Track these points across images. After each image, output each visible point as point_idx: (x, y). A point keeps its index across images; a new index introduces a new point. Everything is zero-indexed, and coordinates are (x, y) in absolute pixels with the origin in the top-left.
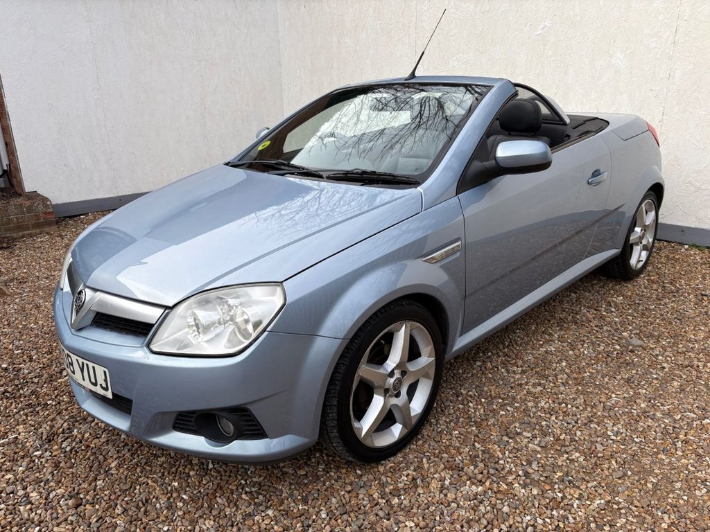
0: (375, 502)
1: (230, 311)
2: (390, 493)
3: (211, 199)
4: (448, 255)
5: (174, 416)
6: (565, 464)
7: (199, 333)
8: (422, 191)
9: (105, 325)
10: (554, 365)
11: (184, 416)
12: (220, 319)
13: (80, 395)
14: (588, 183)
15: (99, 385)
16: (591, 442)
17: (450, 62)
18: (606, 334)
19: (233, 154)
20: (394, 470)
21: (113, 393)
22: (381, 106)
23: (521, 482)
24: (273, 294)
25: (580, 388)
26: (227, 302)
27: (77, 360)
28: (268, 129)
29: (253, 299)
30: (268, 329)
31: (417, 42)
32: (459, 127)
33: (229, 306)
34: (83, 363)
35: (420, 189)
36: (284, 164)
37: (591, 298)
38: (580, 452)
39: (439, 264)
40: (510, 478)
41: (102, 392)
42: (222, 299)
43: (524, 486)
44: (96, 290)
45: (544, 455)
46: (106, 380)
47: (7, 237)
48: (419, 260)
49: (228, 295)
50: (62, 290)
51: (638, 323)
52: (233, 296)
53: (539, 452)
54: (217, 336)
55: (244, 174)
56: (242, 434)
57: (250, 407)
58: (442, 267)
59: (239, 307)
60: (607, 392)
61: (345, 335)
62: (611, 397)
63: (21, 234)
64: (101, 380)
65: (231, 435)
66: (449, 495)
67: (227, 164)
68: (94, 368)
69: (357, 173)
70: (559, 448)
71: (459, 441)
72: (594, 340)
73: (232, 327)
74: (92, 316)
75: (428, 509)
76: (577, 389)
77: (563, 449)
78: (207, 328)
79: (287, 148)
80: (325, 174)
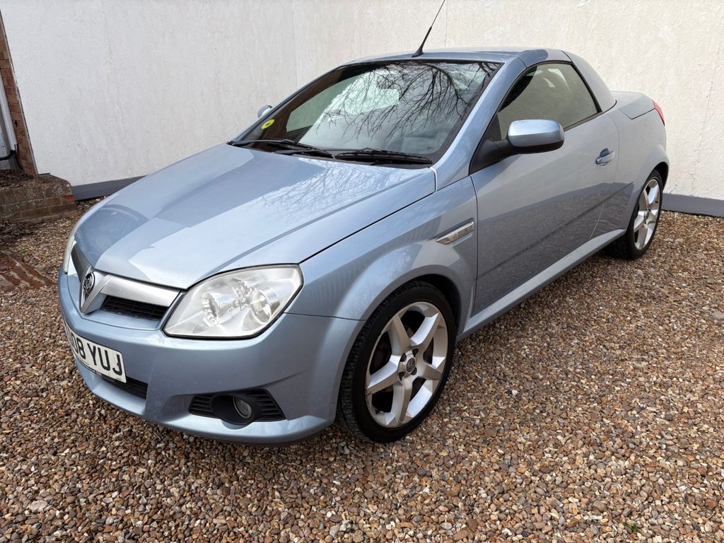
0: (530, 480)
1: (247, 293)
2: (540, 470)
3: (224, 177)
4: (461, 235)
5: (190, 399)
6: (697, 436)
7: (216, 316)
8: (435, 171)
9: (115, 308)
10: (649, 340)
11: (201, 399)
12: (234, 301)
13: (90, 380)
14: (597, 163)
15: (111, 369)
16: (715, 413)
17: (485, 35)
18: (688, 308)
19: (235, 133)
20: (534, 448)
21: (127, 377)
22: (387, 85)
23: (663, 455)
24: (290, 275)
25: (684, 362)
26: (243, 284)
27: (88, 344)
28: (271, 107)
29: (270, 280)
30: (286, 311)
31: (449, 14)
32: (470, 105)
33: (246, 288)
34: (94, 347)
35: (433, 169)
36: (291, 144)
37: (658, 273)
38: (707, 424)
39: (452, 245)
40: (651, 452)
41: (115, 376)
42: (237, 280)
43: (668, 458)
44: (105, 273)
45: (675, 428)
46: (119, 364)
47: (26, 223)
48: (434, 241)
49: (244, 277)
50: (66, 273)
51: (712, 297)
52: (249, 278)
53: (668, 426)
54: (233, 318)
55: (251, 154)
56: (260, 416)
57: (268, 389)
58: (455, 248)
59: (255, 289)
60: (711, 365)
61: (362, 317)
62: (716, 371)
63: (40, 219)
64: (114, 364)
65: (249, 417)
66: (599, 471)
67: (230, 143)
68: (106, 352)
69: (367, 153)
70: (686, 421)
71: (587, 418)
72: (678, 315)
73: (249, 309)
74: (101, 300)
75: (584, 484)
76: (681, 363)
77: (690, 422)
78: (223, 312)
79: (290, 127)
80: (334, 154)
